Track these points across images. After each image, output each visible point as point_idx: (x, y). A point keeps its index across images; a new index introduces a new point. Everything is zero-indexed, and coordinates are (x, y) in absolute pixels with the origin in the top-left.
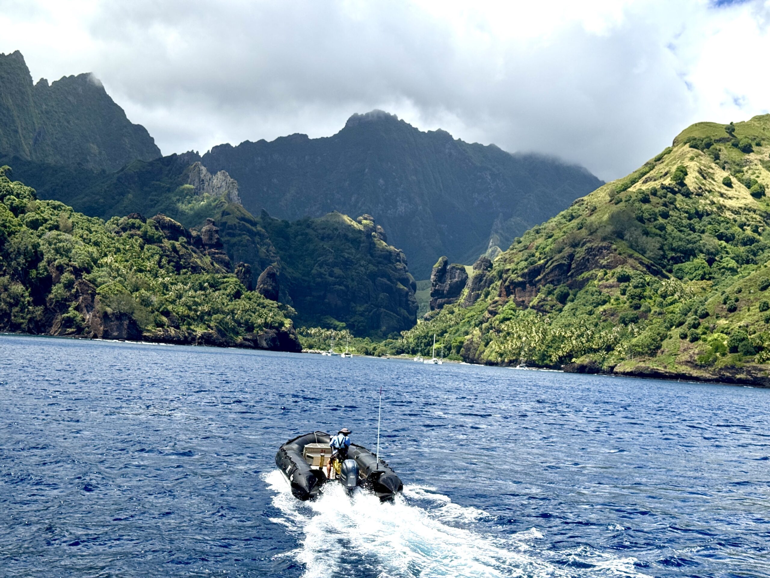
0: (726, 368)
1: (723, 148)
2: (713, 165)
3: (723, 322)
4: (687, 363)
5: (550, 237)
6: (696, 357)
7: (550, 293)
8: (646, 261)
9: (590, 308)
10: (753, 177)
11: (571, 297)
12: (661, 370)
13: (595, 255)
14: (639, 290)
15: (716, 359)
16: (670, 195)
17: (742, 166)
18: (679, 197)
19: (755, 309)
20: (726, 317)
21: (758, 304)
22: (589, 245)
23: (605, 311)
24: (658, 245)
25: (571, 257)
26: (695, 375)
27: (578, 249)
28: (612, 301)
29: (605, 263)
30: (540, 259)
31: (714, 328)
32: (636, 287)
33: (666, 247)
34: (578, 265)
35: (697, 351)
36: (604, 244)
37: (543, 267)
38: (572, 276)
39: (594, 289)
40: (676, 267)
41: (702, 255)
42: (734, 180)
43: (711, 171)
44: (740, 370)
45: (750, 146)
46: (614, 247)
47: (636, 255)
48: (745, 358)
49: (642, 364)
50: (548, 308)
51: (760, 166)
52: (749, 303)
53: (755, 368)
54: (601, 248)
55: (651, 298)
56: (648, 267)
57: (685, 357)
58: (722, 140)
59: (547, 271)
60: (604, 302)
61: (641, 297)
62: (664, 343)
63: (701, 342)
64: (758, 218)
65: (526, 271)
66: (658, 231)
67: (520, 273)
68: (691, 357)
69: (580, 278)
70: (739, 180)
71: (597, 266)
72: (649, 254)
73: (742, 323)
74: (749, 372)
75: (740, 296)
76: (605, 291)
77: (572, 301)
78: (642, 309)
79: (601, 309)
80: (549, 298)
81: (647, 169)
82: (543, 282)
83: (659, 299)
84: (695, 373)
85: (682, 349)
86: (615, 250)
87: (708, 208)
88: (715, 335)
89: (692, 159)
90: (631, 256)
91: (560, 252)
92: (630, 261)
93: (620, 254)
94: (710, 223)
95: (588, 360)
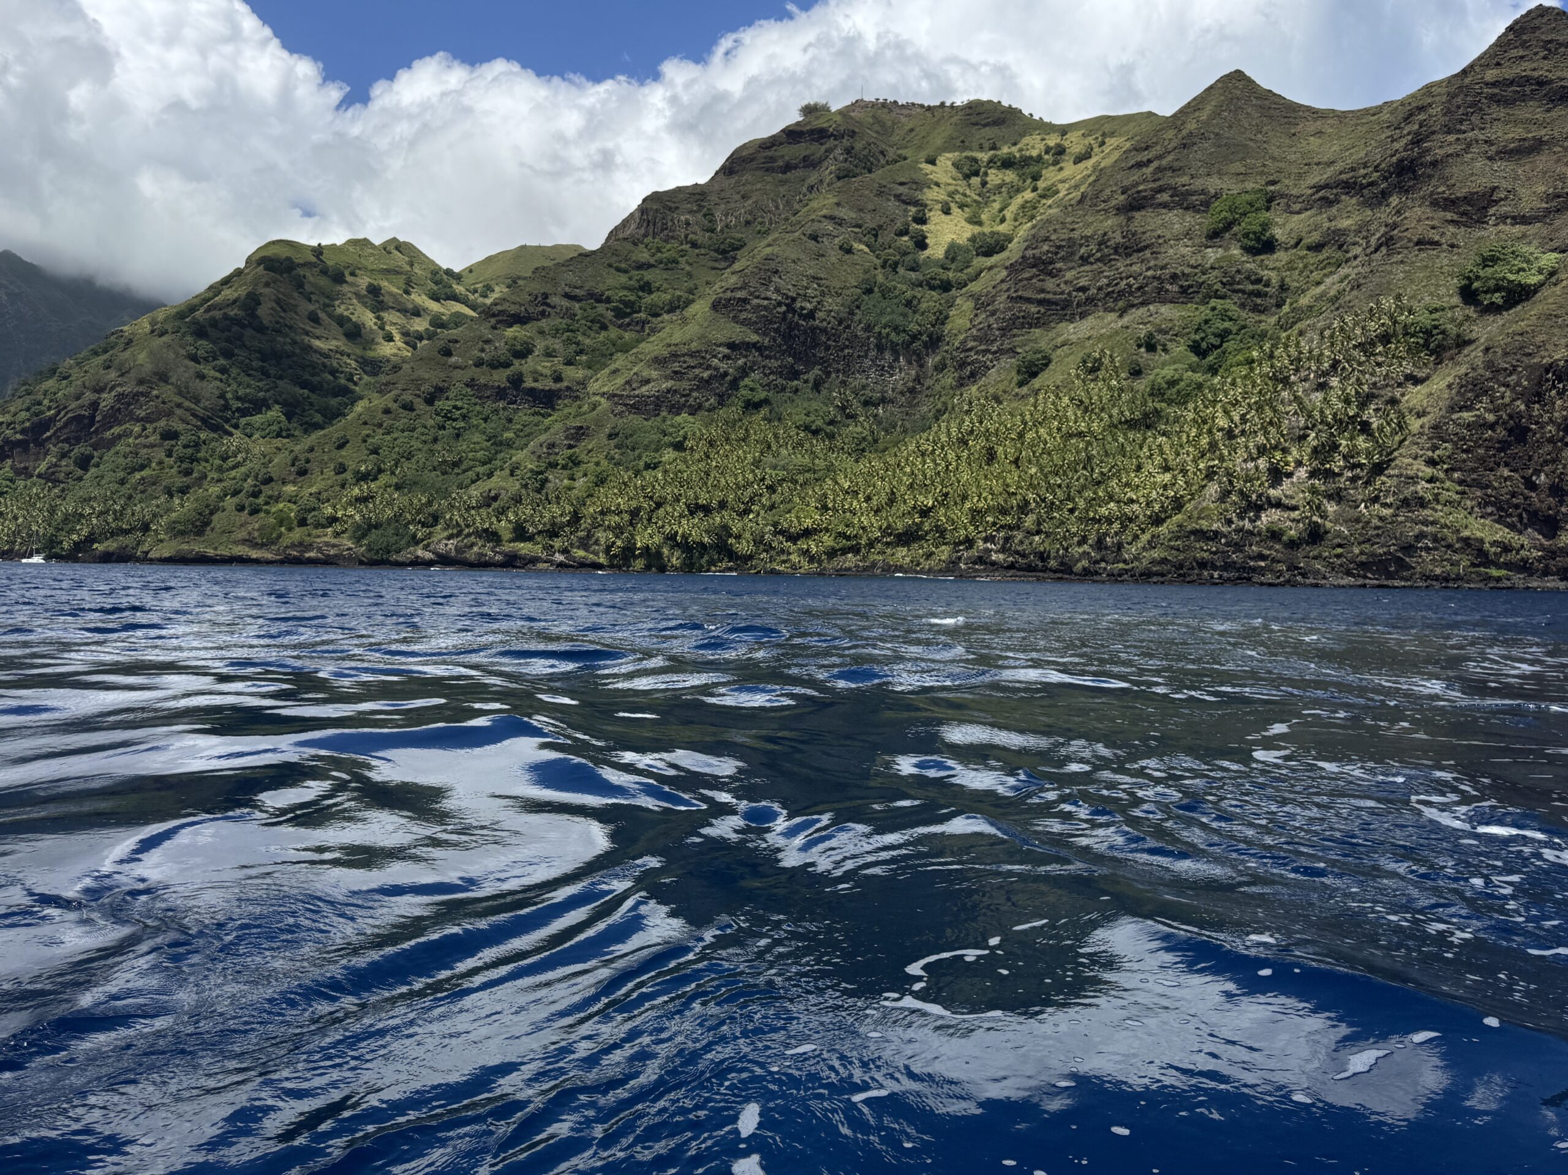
0: (293, 546)
1: (308, 274)
2: (296, 295)
3: (290, 489)
4: (244, 541)
5: (65, 378)
6: (256, 534)
7: (64, 455)
8: (201, 412)
9: (121, 474)
10: (346, 313)
11: (96, 460)
12: (211, 552)
13: (129, 404)
14: (190, 451)
15: (280, 536)
16: (235, 328)
17: (333, 300)
18: (249, 332)
19: (329, 472)
20: (294, 483)
21: (332, 466)
22: (119, 389)
23: (143, 479)
24: (217, 393)
25: (94, 405)
26: (254, 556)
27: (104, 395)
28: (154, 465)
29: (143, 414)
30: (49, 408)
31: (279, 496)
32: (185, 447)
33: (229, 395)
34: (104, 417)
35: (257, 526)
36: (141, 389)
37: (52, 420)
38: (96, 432)
39: (128, 449)
40: (243, 421)
41: (277, 407)
42: (322, 315)
43: (292, 301)
44: (310, 547)
45: (343, 275)
46: (155, 392)
47: (187, 404)
48: (315, 532)
49: (185, 547)
50: (62, 476)
51: (355, 301)
52: (323, 464)
53: (327, 544)
54: (138, 394)
55: (207, 461)
56: (204, 420)
57: (242, 534)
58: (307, 265)
59: (59, 424)
60: (142, 467)
61: (193, 460)
62: (215, 518)
63: (262, 515)
64: (354, 364)
65: (27, 424)
66: (218, 375)
67: (18, 428)
68: (249, 533)
69: (108, 434)
70: (330, 316)
71: (132, 419)
72: (205, 403)
73: (313, 490)
74: (320, 550)
75: (311, 456)
76: (143, 452)
77: (97, 465)
78: (195, 475)
79: (138, 476)
80: (64, 463)
81: (211, 294)
82: (53, 440)
83: (218, 462)
84: (255, 554)
85: (238, 524)
86: (157, 397)
87: (288, 348)
88: (281, 505)
89: (267, 285)
90: (179, 406)
91: (78, 398)
92: (178, 412)
93: (164, 403)
94: (290, 367)
95: (115, 545)
